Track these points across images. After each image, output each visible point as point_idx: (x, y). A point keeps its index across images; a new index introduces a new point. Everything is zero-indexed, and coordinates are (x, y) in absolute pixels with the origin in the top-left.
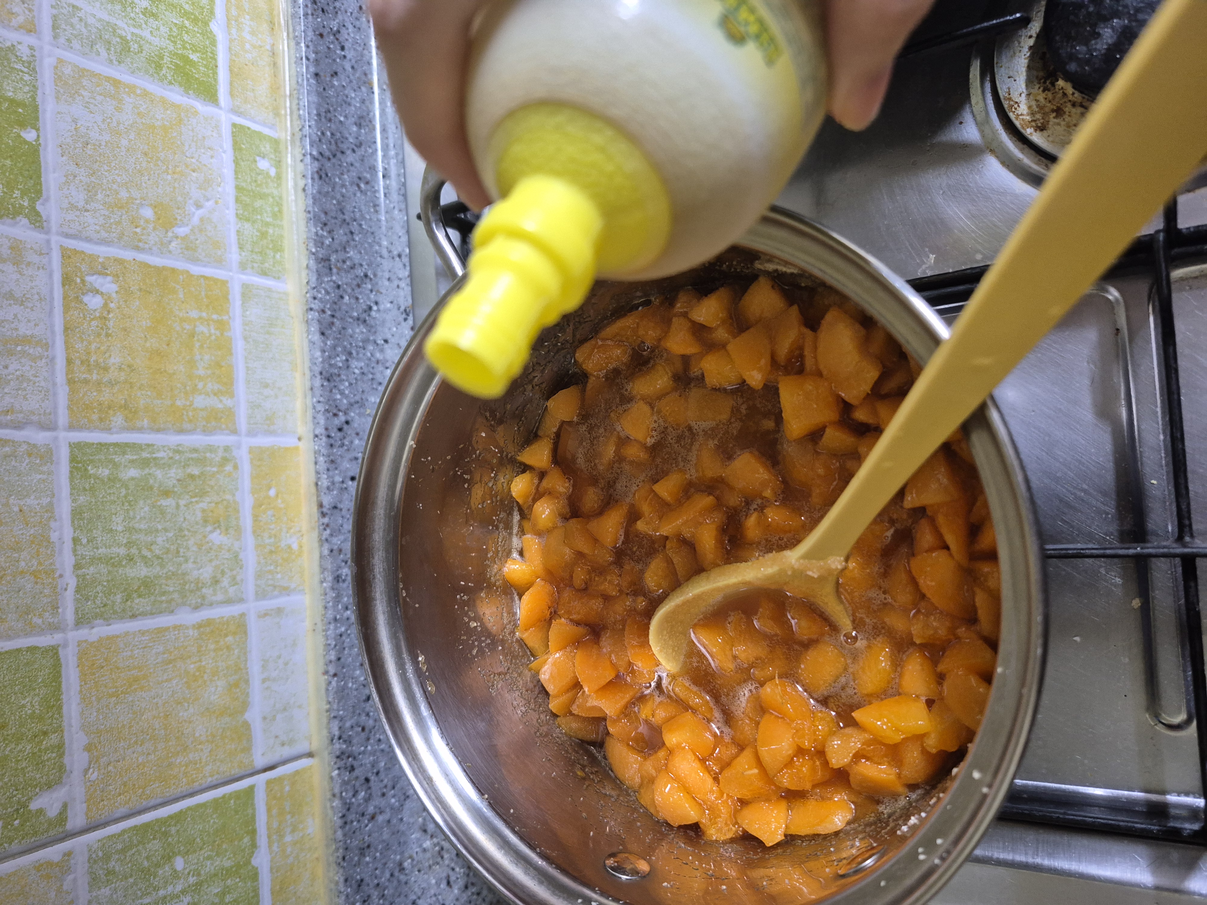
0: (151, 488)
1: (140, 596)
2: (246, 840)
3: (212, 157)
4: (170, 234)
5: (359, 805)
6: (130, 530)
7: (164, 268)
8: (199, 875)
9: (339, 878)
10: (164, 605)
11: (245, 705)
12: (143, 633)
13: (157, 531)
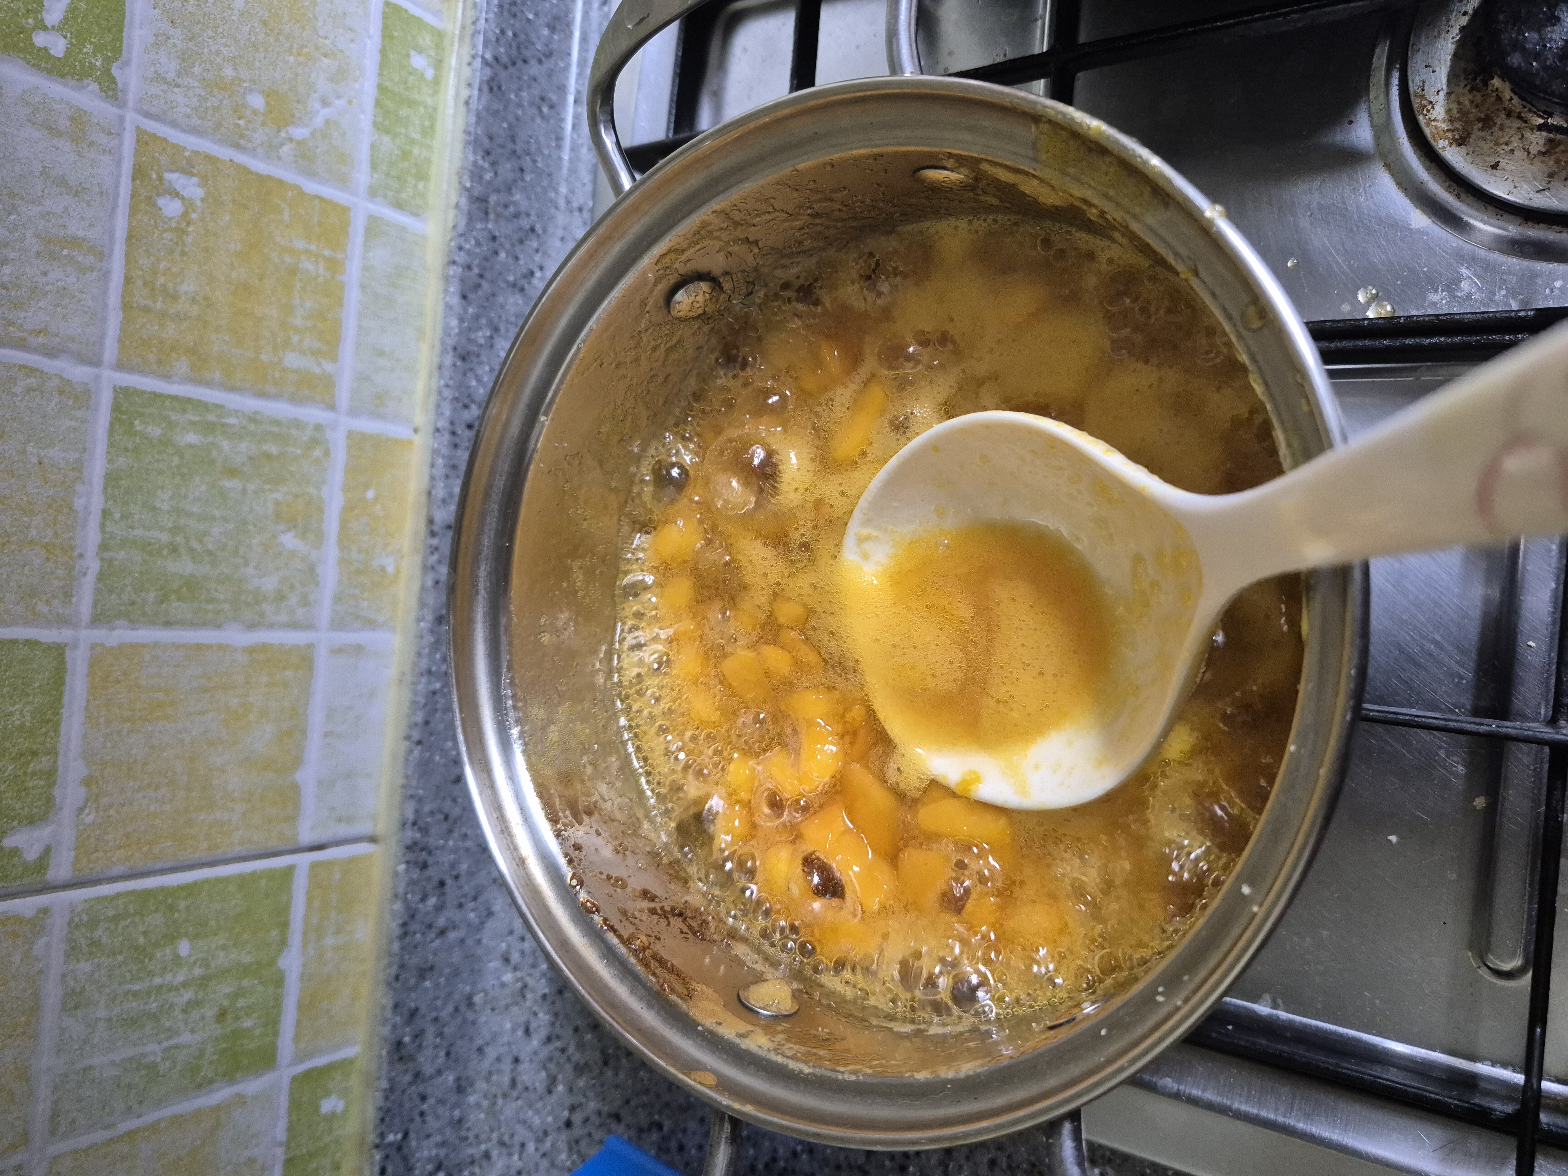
0: (213, 462)
1: (179, 599)
2: (275, 933)
3: (352, 41)
4: (283, 134)
5: (427, 913)
6: (178, 511)
7: (269, 178)
8: (208, 966)
9: (388, 1001)
10: (210, 616)
11: (297, 762)
12: (177, 647)
13: (214, 518)
